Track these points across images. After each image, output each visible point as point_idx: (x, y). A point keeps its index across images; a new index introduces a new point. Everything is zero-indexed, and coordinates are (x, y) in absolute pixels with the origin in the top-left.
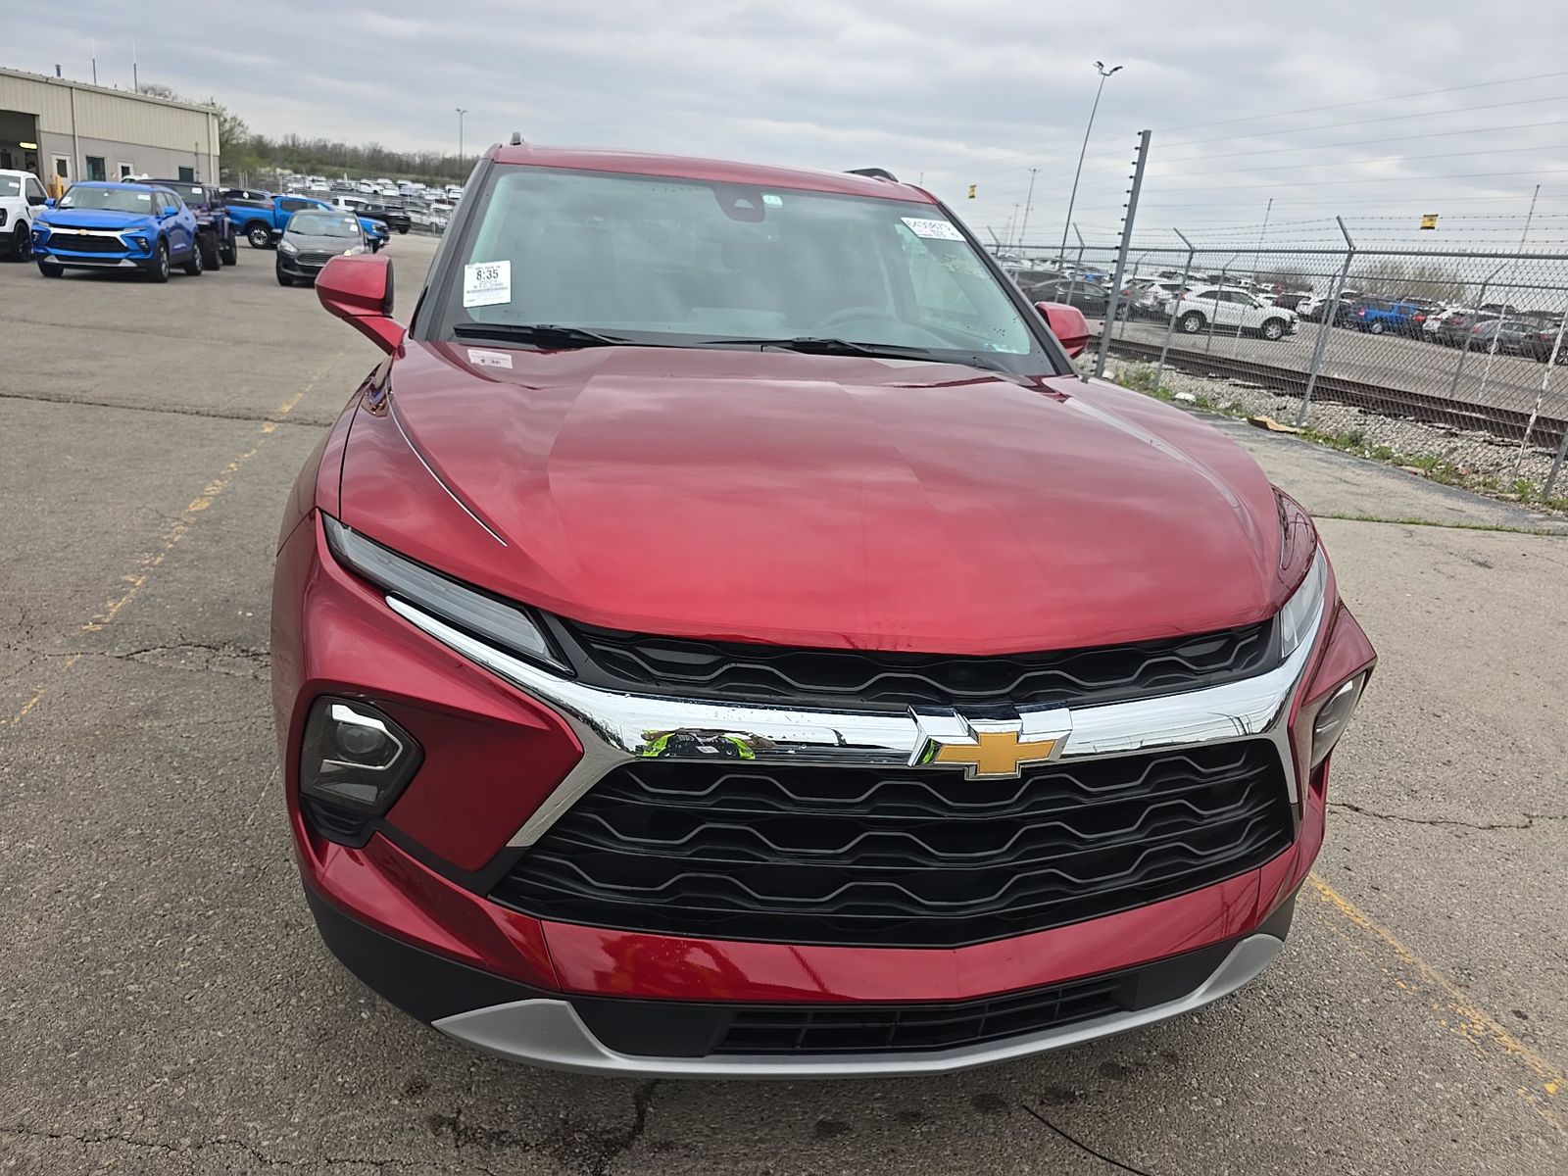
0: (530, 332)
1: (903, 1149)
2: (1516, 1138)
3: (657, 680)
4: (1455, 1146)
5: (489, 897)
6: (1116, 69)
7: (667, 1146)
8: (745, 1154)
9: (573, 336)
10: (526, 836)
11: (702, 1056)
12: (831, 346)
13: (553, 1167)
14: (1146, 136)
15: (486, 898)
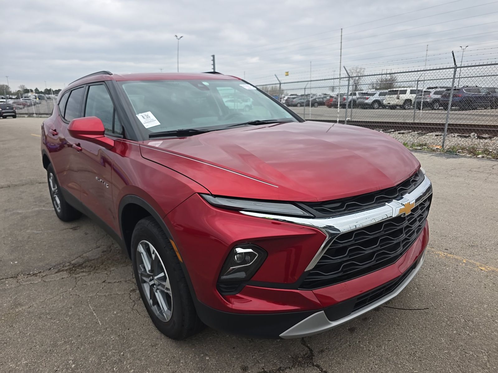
0: (176, 132)
1: (371, 326)
2: (468, 273)
3: (334, 212)
4: (461, 279)
5: (299, 289)
6: (181, 37)
7: (322, 351)
8: (341, 344)
9: (190, 131)
10: (310, 267)
11: (350, 314)
12: (257, 123)
13: (302, 369)
14: (213, 56)
15: (298, 290)
